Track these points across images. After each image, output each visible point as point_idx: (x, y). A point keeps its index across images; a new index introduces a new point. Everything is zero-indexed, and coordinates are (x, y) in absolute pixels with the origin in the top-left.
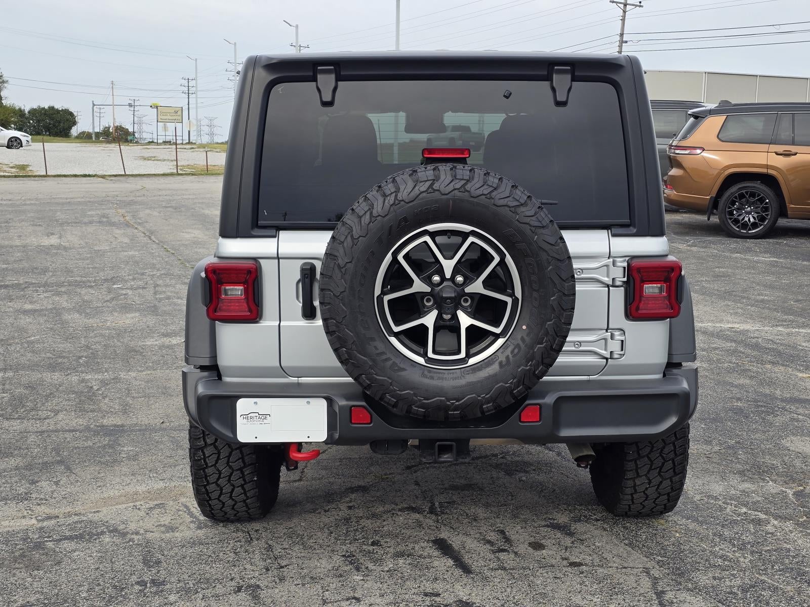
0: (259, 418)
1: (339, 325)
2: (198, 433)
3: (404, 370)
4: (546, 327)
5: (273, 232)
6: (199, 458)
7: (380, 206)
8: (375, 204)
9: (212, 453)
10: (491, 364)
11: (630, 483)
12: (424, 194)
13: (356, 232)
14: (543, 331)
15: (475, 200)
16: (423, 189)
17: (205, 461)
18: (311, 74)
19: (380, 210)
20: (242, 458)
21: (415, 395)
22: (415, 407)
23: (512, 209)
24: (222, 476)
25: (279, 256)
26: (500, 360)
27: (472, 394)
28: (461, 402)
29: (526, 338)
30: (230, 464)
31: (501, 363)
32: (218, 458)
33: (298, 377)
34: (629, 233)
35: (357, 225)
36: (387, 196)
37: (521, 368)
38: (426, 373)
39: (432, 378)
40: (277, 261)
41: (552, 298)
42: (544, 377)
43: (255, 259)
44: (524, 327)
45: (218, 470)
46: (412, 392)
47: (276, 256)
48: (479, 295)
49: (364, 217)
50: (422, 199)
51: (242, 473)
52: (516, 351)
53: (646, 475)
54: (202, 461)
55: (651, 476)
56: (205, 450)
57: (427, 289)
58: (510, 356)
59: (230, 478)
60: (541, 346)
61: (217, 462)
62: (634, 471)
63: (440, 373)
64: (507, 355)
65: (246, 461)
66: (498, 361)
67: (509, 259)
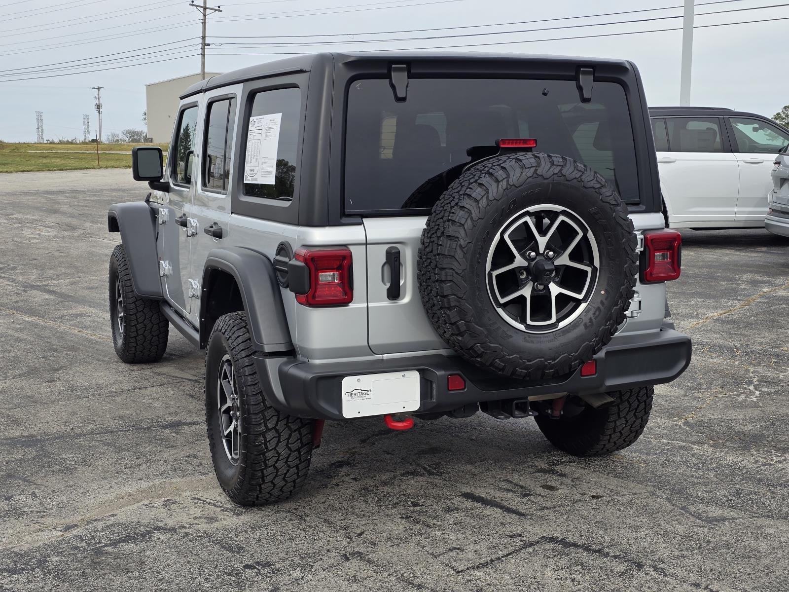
0: (362, 394)
1: (460, 300)
2: (259, 420)
3: (511, 336)
4: (621, 290)
5: (358, 220)
6: (260, 443)
7: (495, 190)
8: (490, 190)
9: (273, 437)
10: (578, 326)
11: (612, 424)
12: (530, 179)
13: (475, 214)
14: (618, 295)
15: (569, 183)
16: (529, 174)
17: (266, 444)
18: (385, 71)
19: (495, 194)
20: (300, 439)
21: (521, 358)
22: (520, 369)
23: (596, 190)
24: (280, 458)
25: (368, 242)
26: (584, 322)
27: (565, 353)
28: (556, 361)
29: (604, 301)
30: (289, 445)
31: (585, 325)
32: (279, 441)
33: (382, 354)
34: (641, 210)
35: (475, 208)
36: (500, 182)
37: (602, 328)
38: (527, 338)
39: (532, 342)
40: (365, 246)
41: (625, 266)
42: (616, 334)
43: (345, 245)
44: (603, 292)
45: (277, 453)
46: (518, 356)
47: (365, 242)
48: (564, 267)
49: (481, 201)
50: (528, 184)
51: (299, 453)
52: (597, 313)
53: (625, 417)
54: (263, 446)
55: (628, 417)
56: (266, 435)
57: (525, 263)
58: (593, 318)
59: (287, 461)
60: (617, 307)
61: (277, 445)
62: (617, 414)
63: (537, 337)
64: (589, 317)
65: (304, 441)
66: (583, 323)
67: (590, 235)
